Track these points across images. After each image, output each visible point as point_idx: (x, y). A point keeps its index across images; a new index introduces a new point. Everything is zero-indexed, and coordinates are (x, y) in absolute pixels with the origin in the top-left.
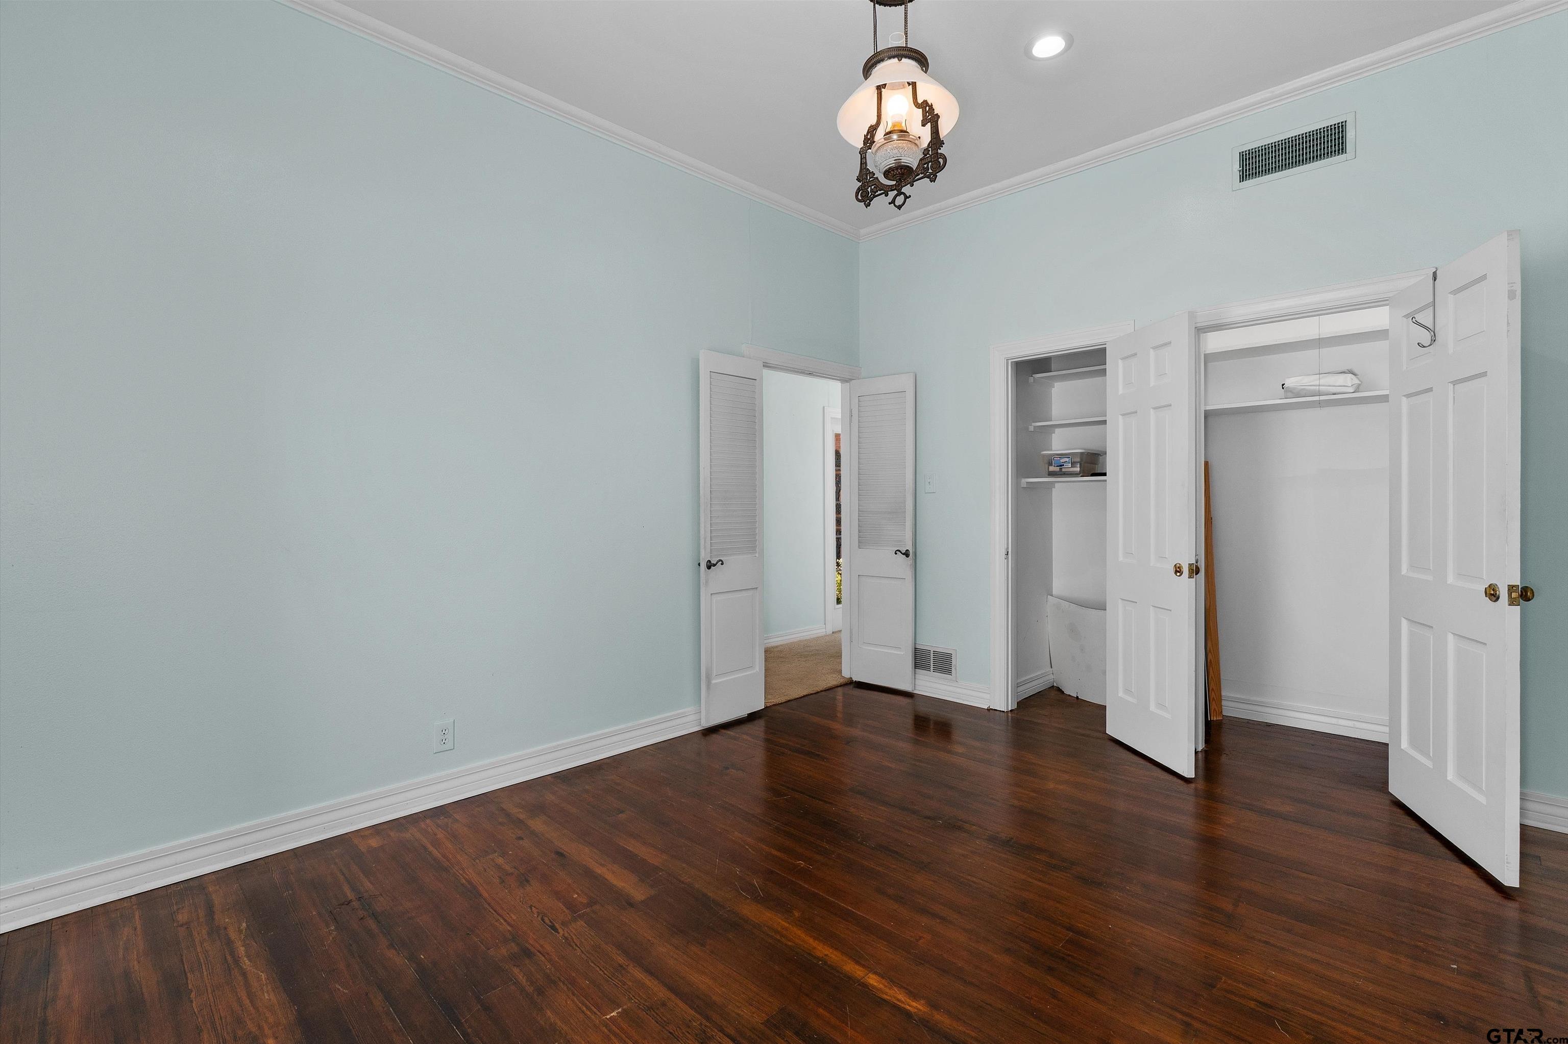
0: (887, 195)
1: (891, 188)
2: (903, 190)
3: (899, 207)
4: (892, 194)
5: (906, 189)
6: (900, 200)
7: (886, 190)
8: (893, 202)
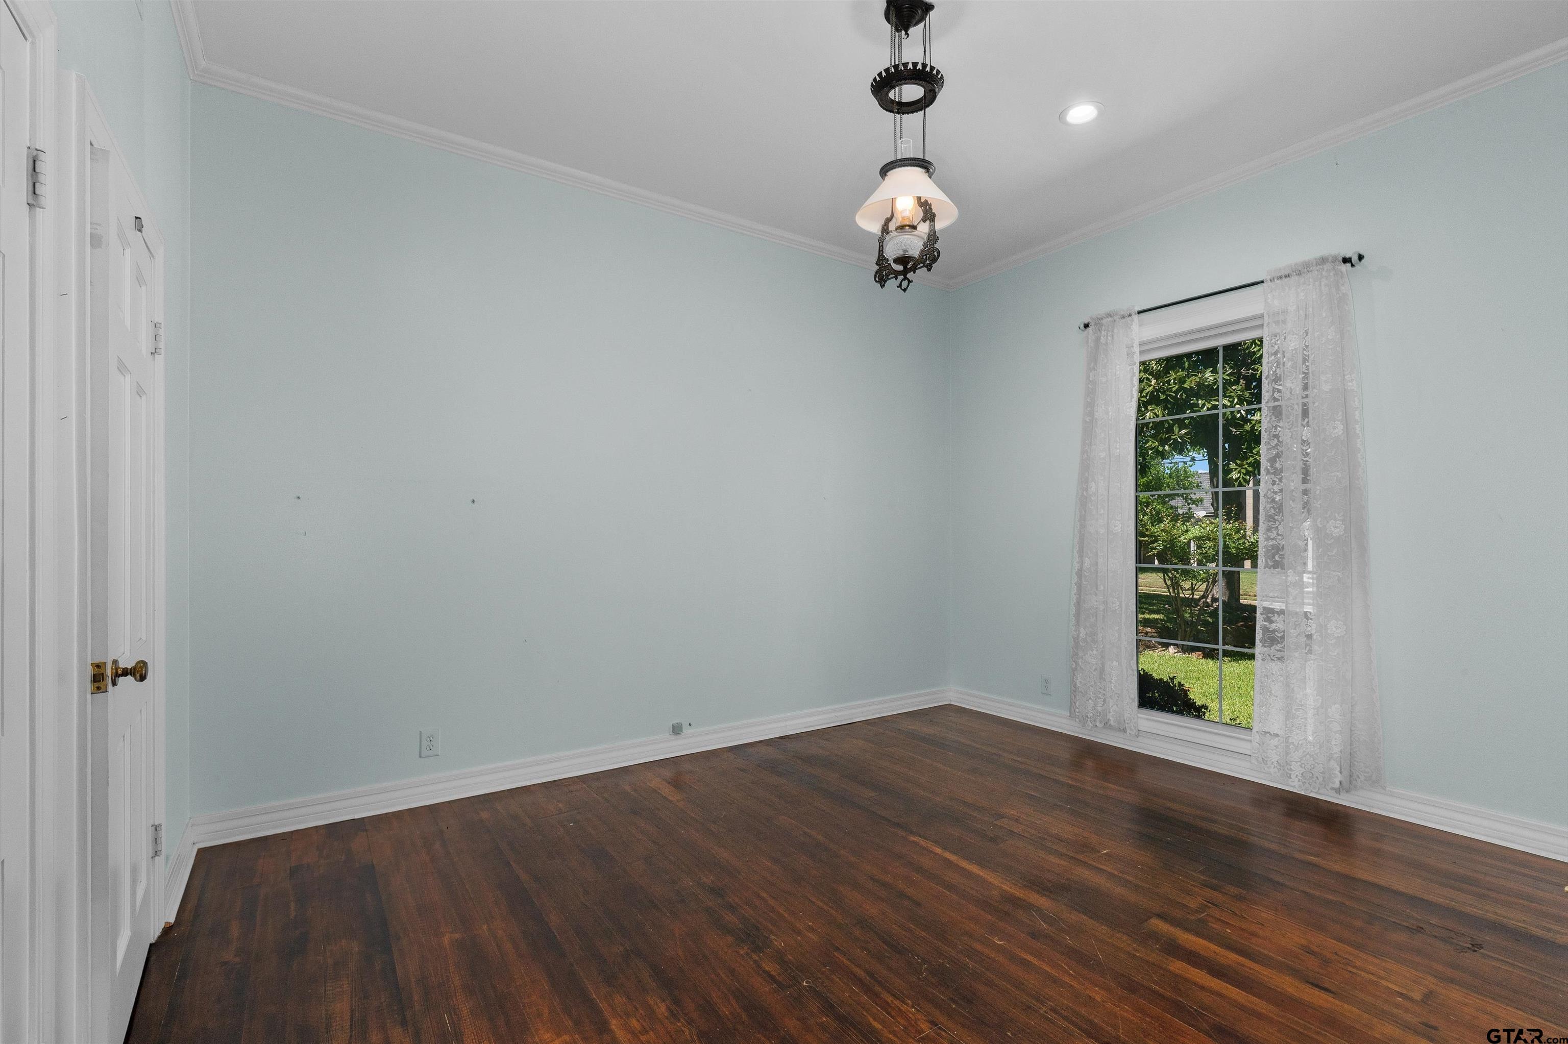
0: (896, 279)
1: (899, 273)
2: (909, 276)
3: (905, 290)
4: (901, 278)
5: (910, 275)
6: (905, 284)
7: (897, 274)
8: (900, 286)
